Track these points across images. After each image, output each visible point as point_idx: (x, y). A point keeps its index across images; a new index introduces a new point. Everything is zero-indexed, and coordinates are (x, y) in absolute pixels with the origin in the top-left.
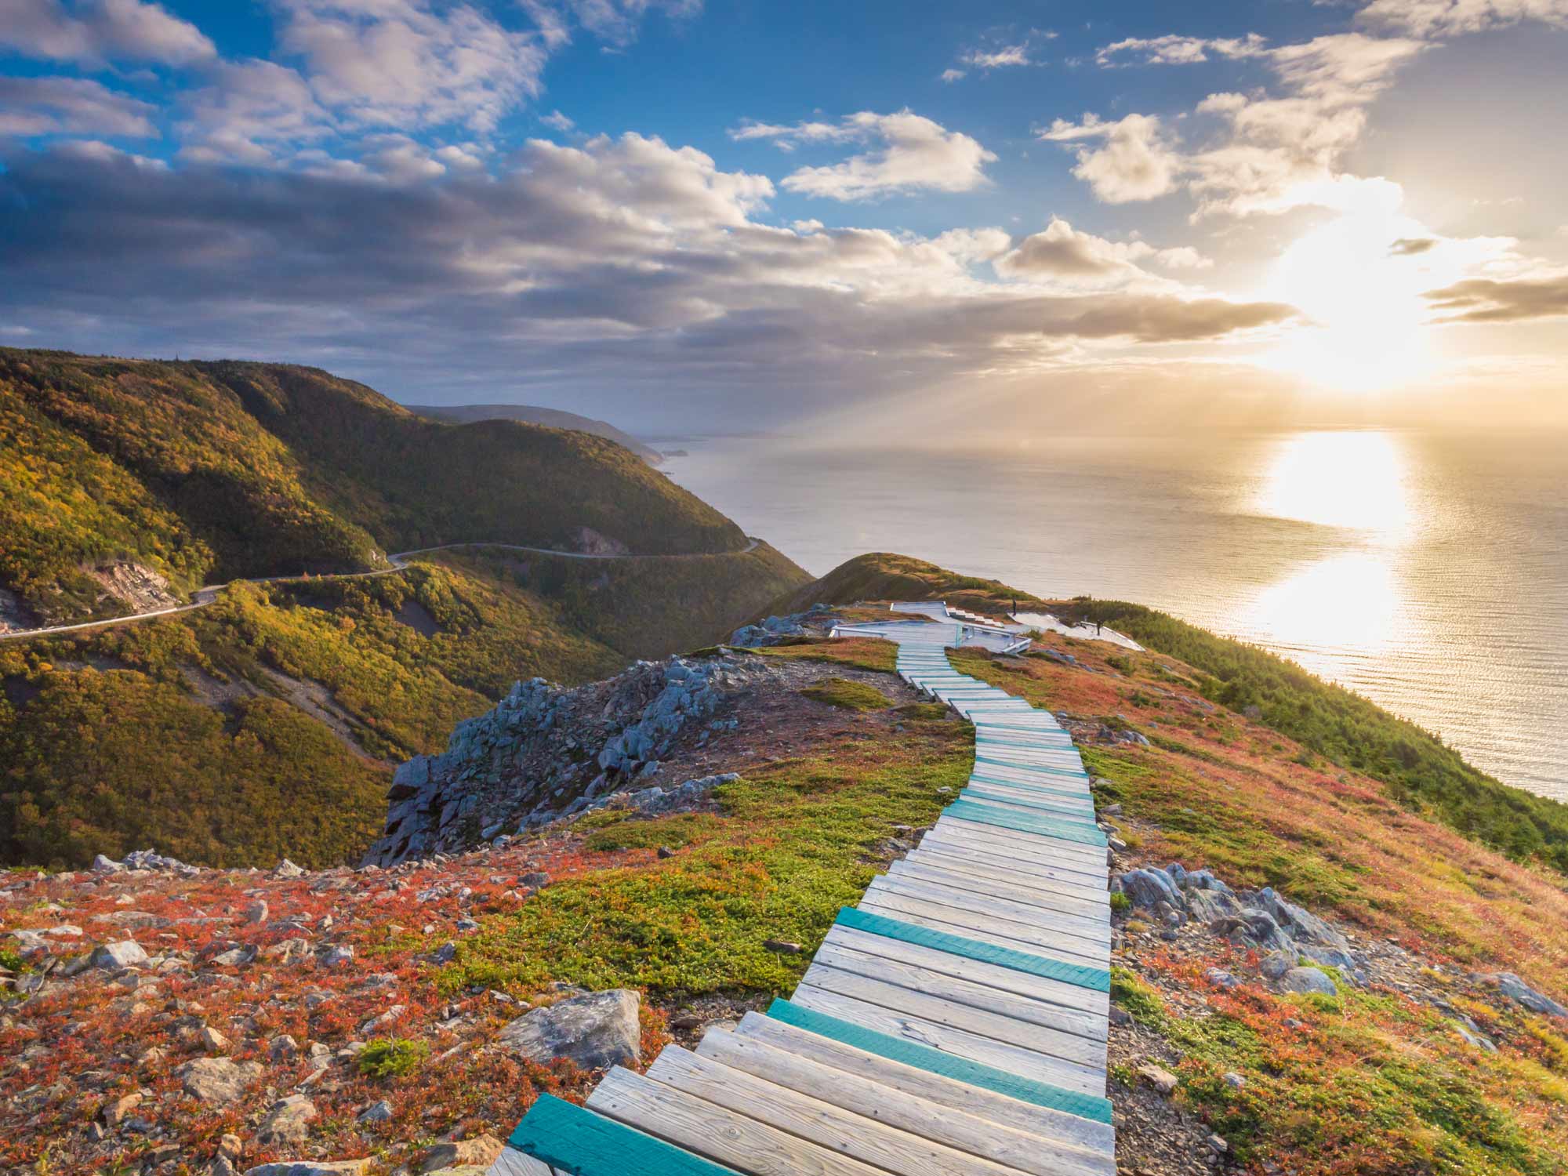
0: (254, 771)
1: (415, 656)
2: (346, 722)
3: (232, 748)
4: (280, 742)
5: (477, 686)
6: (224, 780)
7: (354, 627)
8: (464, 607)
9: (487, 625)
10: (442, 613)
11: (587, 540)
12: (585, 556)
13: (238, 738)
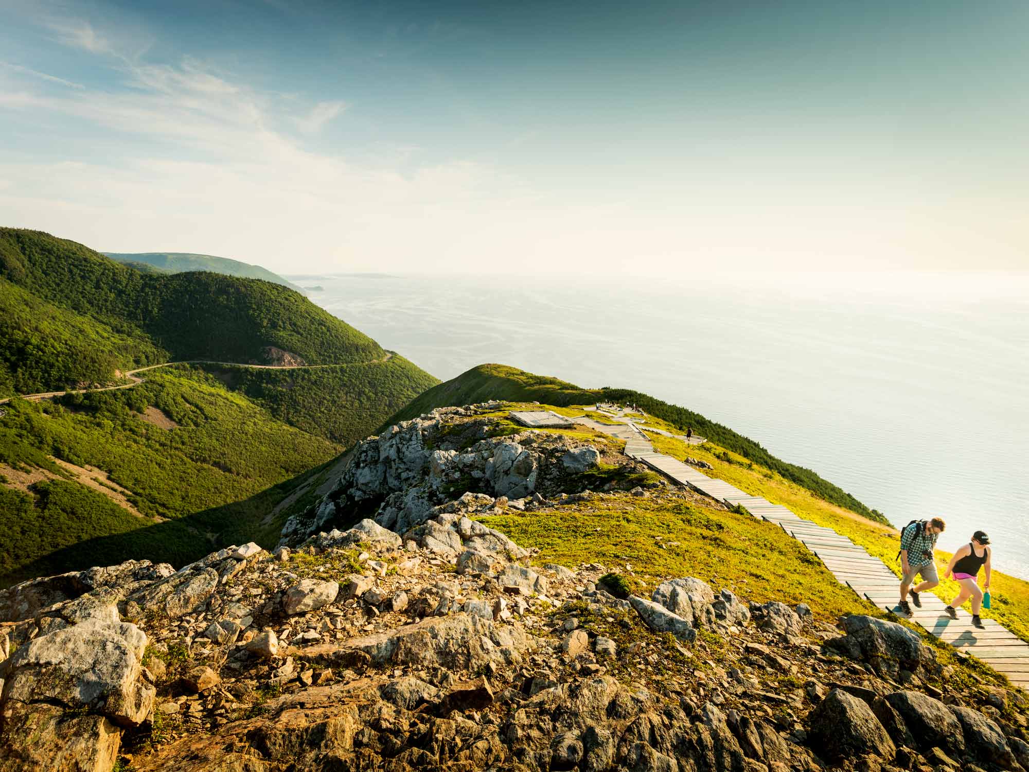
0: (64, 532)
1: (162, 445)
2: (122, 493)
3: (43, 518)
4: (80, 511)
5: (211, 462)
6: (42, 541)
7: (113, 426)
8: (193, 408)
9: (212, 419)
10: (177, 413)
11: (275, 356)
12: (274, 368)
13: (46, 511)
